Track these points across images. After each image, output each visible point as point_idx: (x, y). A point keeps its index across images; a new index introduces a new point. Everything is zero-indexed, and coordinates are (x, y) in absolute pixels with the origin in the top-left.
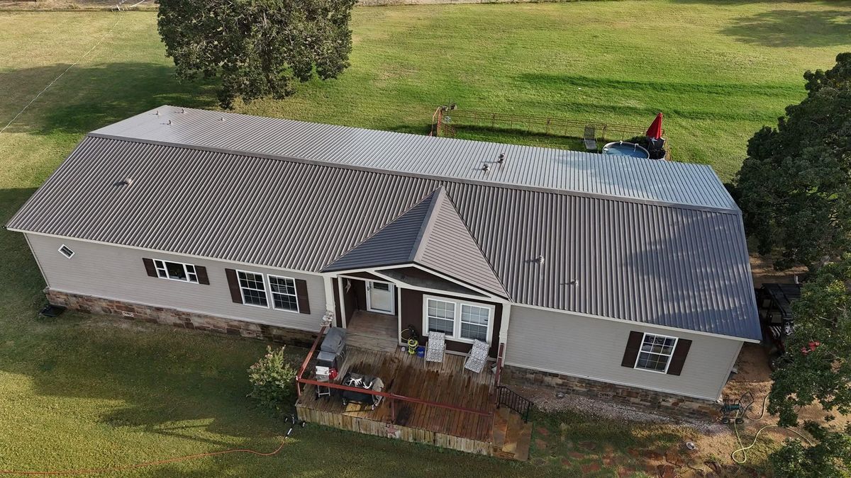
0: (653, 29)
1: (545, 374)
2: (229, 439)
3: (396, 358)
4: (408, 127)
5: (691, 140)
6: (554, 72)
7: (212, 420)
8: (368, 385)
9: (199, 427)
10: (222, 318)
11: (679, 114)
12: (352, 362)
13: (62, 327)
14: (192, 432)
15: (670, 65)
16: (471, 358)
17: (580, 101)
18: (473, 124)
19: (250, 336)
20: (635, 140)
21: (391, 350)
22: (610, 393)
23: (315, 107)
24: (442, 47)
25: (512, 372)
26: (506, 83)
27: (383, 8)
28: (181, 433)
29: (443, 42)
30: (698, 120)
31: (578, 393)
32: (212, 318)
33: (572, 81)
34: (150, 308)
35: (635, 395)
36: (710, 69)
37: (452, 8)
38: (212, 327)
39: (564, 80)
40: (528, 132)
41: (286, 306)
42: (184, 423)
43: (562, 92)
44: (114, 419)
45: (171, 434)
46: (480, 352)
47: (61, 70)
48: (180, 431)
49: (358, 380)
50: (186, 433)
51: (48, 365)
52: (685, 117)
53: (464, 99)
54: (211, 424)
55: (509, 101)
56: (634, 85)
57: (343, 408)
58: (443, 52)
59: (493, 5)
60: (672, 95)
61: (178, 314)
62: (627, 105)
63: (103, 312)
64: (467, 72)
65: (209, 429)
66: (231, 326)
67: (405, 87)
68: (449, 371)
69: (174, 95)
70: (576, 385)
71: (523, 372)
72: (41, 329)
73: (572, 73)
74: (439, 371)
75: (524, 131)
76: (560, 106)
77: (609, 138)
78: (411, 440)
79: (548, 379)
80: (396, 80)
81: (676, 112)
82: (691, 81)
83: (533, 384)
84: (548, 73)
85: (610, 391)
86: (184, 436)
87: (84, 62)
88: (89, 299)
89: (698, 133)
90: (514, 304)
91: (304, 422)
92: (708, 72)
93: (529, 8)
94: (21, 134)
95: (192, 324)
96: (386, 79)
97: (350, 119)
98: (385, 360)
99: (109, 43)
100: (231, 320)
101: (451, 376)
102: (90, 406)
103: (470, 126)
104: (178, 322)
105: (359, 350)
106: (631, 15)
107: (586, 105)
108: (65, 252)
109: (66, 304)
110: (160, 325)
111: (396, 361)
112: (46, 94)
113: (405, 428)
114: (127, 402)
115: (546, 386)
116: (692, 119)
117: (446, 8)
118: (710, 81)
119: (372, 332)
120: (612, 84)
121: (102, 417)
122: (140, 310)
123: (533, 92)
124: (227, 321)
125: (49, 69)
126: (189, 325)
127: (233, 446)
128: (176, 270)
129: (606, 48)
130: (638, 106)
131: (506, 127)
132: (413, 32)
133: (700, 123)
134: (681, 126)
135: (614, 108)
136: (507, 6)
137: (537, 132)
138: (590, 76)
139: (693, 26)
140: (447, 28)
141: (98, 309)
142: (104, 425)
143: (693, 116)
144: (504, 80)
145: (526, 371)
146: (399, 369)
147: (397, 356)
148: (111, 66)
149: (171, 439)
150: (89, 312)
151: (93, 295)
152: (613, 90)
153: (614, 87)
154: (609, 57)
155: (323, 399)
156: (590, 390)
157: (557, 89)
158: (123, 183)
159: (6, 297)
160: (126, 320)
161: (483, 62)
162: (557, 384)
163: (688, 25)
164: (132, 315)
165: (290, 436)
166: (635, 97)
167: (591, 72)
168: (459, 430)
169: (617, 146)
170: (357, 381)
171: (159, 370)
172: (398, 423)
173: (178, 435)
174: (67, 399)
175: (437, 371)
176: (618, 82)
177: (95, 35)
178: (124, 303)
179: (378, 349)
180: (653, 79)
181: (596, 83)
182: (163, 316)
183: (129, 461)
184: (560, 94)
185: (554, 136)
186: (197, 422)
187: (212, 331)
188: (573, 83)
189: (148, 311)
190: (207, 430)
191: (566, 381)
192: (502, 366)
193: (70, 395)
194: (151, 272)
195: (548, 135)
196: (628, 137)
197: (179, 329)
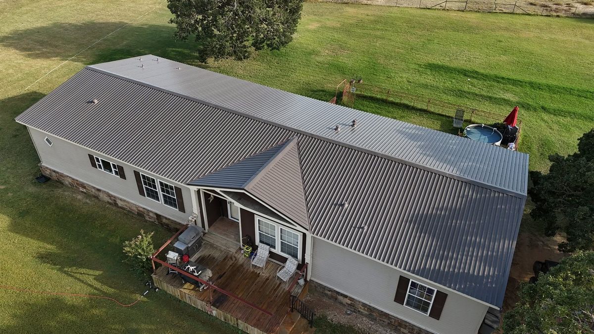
0: (552, 40)
1: (338, 293)
2: (105, 288)
3: (235, 257)
4: (325, 91)
5: (547, 132)
6: (454, 64)
7: (101, 272)
8: (198, 273)
9: (90, 276)
10: (133, 204)
11: (545, 110)
12: (203, 254)
13: (44, 191)
14: (85, 278)
15: (554, 70)
16: (285, 269)
17: (466, 89)
18: (374, 95)
19: (150, 220)
20: (495, 125)
21: (233, 250)
22: (386, 320)
23: (267, 69)
24: (376, 37)
25: (315, 286)
26: (412, 69)
27: (345, 5)
28: (78, 277)
29: (378, 33)
30: (560, 117)
31: (361, 314)
32: (128, 202)
33: (465, 73)
34: (94, 188)
35: (404, 326)
36: (588, 77)
37: (395, 10)
38: (128, 209)
39: (459, 72)
40: (413, 107)
41: (171, 204)
42: (82, 270)
43: (453, 81)
44: (44, 258)
45: (72, 276)
46: (291, 265)
47: (121, 25)
48: (78, 276)
49: (193, 268)
50: (81, 278)
51: (23, 214)
52: (550, 113)
53: (375, 77)
54: (99, 275)
55: (409, 82)
56: (515, 82)
57: (182, 285)
58: (375, 40)
59: (428, 10)
60: (546, 94)
61: (109, 196)
62: (503, 97)
63: (70, 186)
64: (386, 57)
65: (97, 278)
66: (139, 210)
67: (335, 62)
68: (268, 275)
69: (180, 50)
70: (361, 308)
71: (323, 288)
72: (32, 189)
73: (468, 67)
74: (261, 274)
75: (410, 106)
76: (447, 91)
77: (476, 121)
78: (223, 319)
79: (340, 298)
80: (332, 57)
81: (543, 108)
82: (567, 85)
83: (330, 299)
84: (448, 64)
85: (385, 319)
86: (79, 280)
87: (136, 23)
88: (62, 175)
89: (556, 127)
90: (312, 235)
91: (158, 288)
92: (585, 80)
93: (455, 14)
94: (78, 63)
95: (117, 204)
96: (325, 55)
97: (287, 81)
98: (227, 257)
99: (156, 12)
100: (139, 206)
101: (267, 279)
102: (35, 245)
103: (370, 97)
104: (110, 201)
105: (212, 246)
106: (538, 27)
107: (469, 93)
108: (48, 142)
109: (51, 176)
110: (100, 200)
111: (234, 259)
112: (105, 40)
113: (218, 310)
114: (56, 248)
115: (339, 302)
116: (555, 115)
117: (391, 9)
118: (585, 87)
119: (225, 234)
120: (497, 79)
121: (38, 255)
122: (89, 188)
123: (431, 77)
124: (137, 207)
125: (114, 24)
126: (116, 204)
127: (105, 294)
128: (107, 166)
129: (505, 51)
130: (512, 99)
131: (398, 101)
132: (360, 24)
133: (561, 119)
134: (543, 120)
135: (490, 98)
136: (439, 12)
137: (420, 108)
138: (482, 71)
139: (587, 42)
140: (385, 24)
141: (67, 183)
142: (37, 260)
143: (556, 113)
144: (413, 66)
145: (324, 288)
146: (233, 265)
147: (236, 255)
148: (151, 26)
149: (71, 279)
150: (62, 183)
151: (65, 173)
152: (496, 84)
153: (498, 82)
154: (504, 58)
155: (171, 275)
156: (370, 314)
157: (450, 77)
158: (92, 102)
159: (22, 165)
160: (82, 194)
161: (402, 51)
162: (347, 303)
163: (584, 40)
164: (85, 191)
165: (145, 296)
166: (513, 92)
167: (484, 68)
168: (255, 321)
169: (479, 127)
170: (191, 268)
171: (85, 231)
172: (214, 305)
173: (76, 278)
174: (24, 238)
175: (259, 273)
176: (503, 78)
177: (150, 6)
178: (80, 182)
179: (225, 248)
180: (533, 79)
181: (485, 77)
182: (101, 195)
183: (39, 288)
184: (452, 81)
185: (433, 113)
186: (91, 272)
187: (129, 211)
188: (465, 75)
189: (93, 190)
190: (95, 279)
191: (353, 303)
192: (308, 279)
193: (27, 236)
194: (94, 165)
195: (428, 111)
196: (491, 122)
197: (110, 206)
